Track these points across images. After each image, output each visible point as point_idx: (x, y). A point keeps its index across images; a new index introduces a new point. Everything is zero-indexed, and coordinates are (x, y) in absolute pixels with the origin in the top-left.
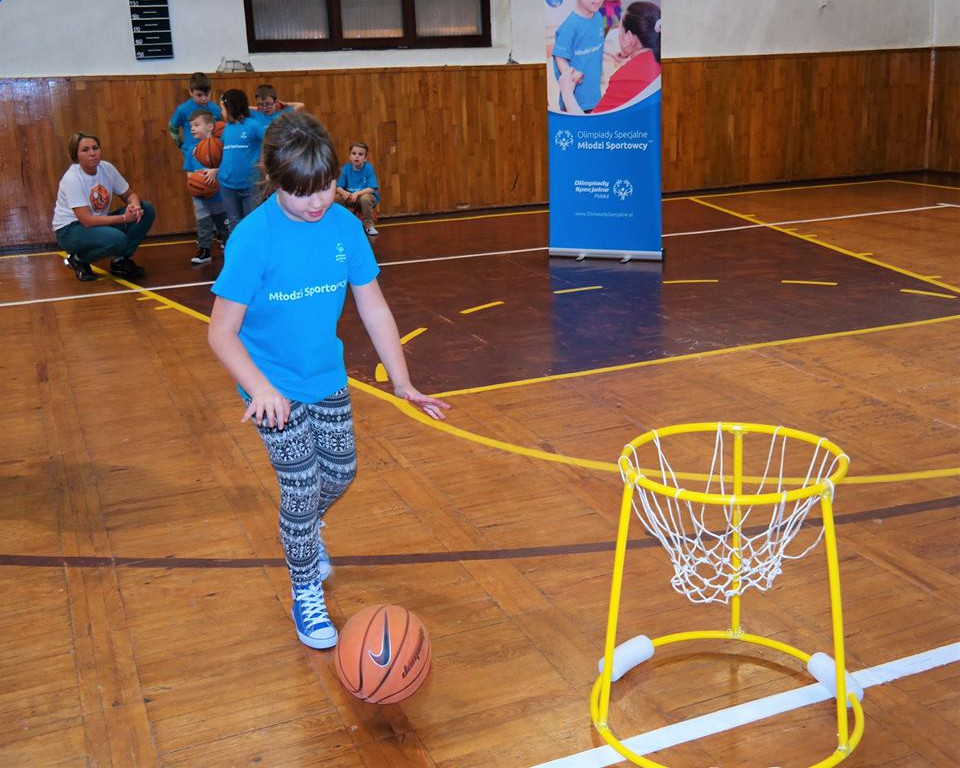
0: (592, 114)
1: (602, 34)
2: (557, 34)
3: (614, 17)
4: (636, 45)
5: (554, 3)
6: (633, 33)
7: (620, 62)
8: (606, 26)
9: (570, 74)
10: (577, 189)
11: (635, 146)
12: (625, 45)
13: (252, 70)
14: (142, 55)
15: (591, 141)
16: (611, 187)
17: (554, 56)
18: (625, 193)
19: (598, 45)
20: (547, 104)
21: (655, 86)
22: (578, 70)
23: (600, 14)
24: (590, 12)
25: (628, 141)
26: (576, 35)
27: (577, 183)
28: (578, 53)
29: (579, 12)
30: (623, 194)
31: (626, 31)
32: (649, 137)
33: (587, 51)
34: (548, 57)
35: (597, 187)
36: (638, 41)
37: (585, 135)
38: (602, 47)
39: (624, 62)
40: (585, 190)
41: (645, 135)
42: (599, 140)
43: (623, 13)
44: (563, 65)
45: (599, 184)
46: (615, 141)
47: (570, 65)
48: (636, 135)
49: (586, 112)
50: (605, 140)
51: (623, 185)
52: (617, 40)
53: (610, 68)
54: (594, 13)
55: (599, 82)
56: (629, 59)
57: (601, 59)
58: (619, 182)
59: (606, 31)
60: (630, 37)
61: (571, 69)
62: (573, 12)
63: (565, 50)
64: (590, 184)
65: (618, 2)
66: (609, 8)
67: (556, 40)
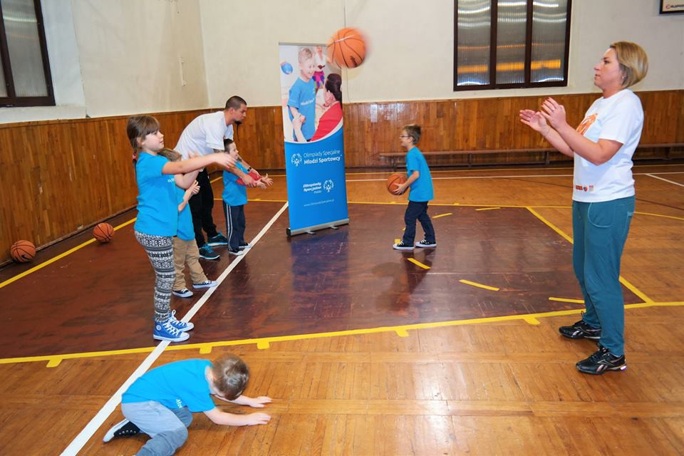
0: (311, 142)
1: (314, 92)
2: (290, 92)
3: (321, 82)
5: (287, 72)
6: (331, 92)
7: (324, 109)
8: (316, 87)
9: (299, 117)
10: (305, 190)
11: (334, 159)
12: (327, 99)
15: (311, 158)
16: (322, 185)
17: (288, 106)
19: (312, 99)
20: (284, 137)
22: (303, 114)
23: (313, 80)
24: (308, 78)
25: (330, 156)
26: (301, 92)
27: (305, 186)
28: (302, 104)
29: (302, 78)
30: (329, 189)
31: (327, 91)
33: (307, 103)
35: (315, 187)
36: (334, 97)
37: (308, 155)
38: (315, 101)
39: (327, 109)
40: (309, 190)
41: (339, 152)
42: (315, 158)
43: (326, 80)
44: (295, 112)
45: (316, 184)
46: (323, 157)
47: (299, 112)
48: (334, 152)
49: (308, 141)
50: (319, 157)
51: (328, 183)
52: (323, 96)
53: (319, 113)
54: (310, 79)
55: (313, 122)
56: (329, 107)
57: (315, 107)
58: (325, 181)
59: (317, 90)
60: (330, 94)
61: (299, 114)
62: (299, 79)
63: (295, 102)
64: (311, 186)
65: (322, 72)
66: (317, 76)
67: (290, 95)
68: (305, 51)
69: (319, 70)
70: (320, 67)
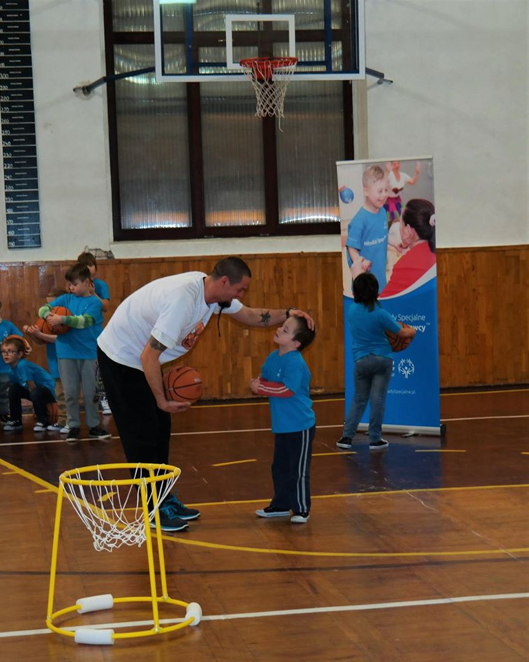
1: (386, 227)
2: (349, 227)
3: (396, 213)
4: (413, 238)
5: (346, 200)
6: (412, 226)
7: (401, 252)
8: (389, 220)
9: (360, 262)
11: (416, 328)
12: (405, 237)
13: (112, 257)
14: (13, 244)
17: (347, 246)
18: (408, 372)
19: (383, 237)
20: (343, 289)
21: (432, 273)
22: (367, 259)
23: (384, 210)
24: (377, 208)
26: (365, 227)
28: (366, 244)
30: (406, 373)
31: (406, 225)
32: (427, 320)
33: (374, 242)
34: (343, 246)
36: (416, 234)
39: (405, 251)
41: (423, 318)
43: (403, 209)
44: (354, 254)
47: (360, 255)
48: (416, 318)
51: (406, 364)
52: (398, 232)
53: (393, 258)
54: (380, 209)
55: (385, 270)
56: (409, 249)
57: (386, 249)
58: (403, 361)
59: (390, 225)
60: (409, 230)
61: (361, 258)
62: (362, 208)
63: (356, 241)
65: (398, 198)
66: (391, 204)
67: (349, 232)
68: (372, 171)
69: (393, 195)
70: (396, 191)
